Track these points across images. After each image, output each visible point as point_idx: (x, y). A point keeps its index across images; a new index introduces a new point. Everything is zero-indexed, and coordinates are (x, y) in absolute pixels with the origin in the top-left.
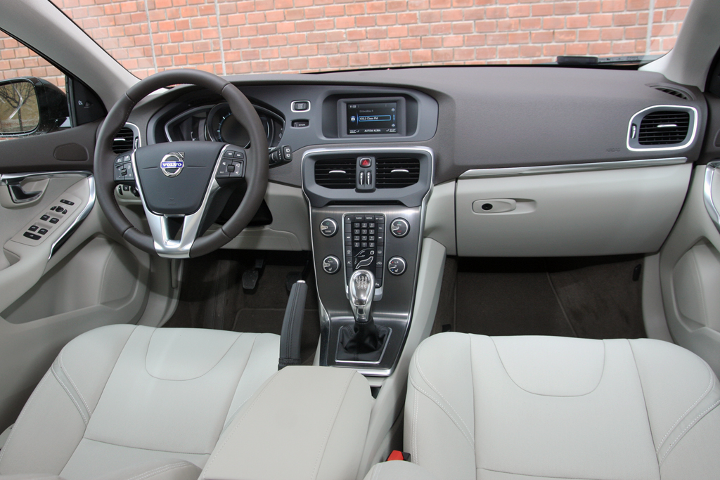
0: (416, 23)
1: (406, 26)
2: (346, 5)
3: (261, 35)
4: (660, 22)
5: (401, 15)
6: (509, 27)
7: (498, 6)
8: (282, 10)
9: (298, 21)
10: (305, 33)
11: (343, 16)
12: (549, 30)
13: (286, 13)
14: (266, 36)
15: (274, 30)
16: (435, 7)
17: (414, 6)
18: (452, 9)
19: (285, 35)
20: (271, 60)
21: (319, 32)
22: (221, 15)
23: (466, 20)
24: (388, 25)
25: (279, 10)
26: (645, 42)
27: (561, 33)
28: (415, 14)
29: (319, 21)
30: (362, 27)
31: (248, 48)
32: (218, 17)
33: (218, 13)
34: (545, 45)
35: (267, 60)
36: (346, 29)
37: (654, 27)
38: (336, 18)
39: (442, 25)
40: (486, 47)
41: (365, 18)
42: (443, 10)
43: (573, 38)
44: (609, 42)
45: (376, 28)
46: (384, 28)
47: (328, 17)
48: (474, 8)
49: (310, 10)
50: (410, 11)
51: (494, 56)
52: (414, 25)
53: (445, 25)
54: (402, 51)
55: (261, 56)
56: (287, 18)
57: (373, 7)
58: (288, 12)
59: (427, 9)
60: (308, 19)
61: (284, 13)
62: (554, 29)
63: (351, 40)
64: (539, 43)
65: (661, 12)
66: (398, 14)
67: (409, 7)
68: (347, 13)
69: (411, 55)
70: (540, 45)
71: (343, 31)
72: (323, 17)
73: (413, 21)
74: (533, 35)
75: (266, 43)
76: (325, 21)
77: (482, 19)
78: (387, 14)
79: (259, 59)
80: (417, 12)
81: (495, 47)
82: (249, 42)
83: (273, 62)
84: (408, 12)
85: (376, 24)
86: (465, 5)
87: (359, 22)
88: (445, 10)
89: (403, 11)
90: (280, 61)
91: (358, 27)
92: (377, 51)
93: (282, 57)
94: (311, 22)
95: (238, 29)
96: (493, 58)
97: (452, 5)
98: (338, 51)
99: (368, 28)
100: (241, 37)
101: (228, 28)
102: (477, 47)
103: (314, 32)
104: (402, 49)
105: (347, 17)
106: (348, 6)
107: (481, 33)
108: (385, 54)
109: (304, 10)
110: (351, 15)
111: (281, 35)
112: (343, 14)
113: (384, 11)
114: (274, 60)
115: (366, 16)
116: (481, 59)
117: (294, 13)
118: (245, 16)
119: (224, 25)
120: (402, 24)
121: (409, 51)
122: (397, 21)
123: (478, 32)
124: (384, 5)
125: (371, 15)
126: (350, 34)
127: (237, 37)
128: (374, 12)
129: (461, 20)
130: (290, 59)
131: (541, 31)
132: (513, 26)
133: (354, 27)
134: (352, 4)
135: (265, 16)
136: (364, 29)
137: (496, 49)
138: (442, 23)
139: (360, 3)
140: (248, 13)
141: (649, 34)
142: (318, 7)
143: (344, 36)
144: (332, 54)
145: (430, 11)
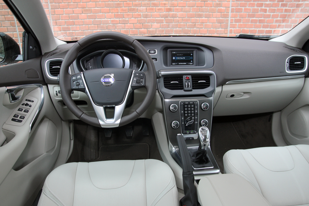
0: (141, 18)
1: (137, 19)
2: (111, 8)
3: (71, 20)
4: (233, 23)
5: (134, 14)
6: (178, 21)
7: (174, 13)
8: (81, 9)
9: (89, 14)
10: (92, 20)
11: (109, 13)
12: (193, 23)
13: (83, 10)
14: (74, 20)
15: (77, 18)
16: (149, 11)
17: (140, 11)
18: (156, 13)
19: (83, 20)
20: (76, 31)
21: (98, 20)
22: (51, 9)
23: (161, 18)
24: (129, 18)
25: (80, 9)
26: (228, 30)
27: (198, 25)
28: (141, 14)
29: (98, 15)
30: (117, 18)
31: (65, 25)
32: (50, 10)
33: (50, 8)
34: (192, 29)
35: (74, 31)
36: (110, 19)
37: (230, 24)
38: (106, 14)
39: (151, 19)
40: (169, 29)
41: (119, 14)
42: (152, 13)
43: (202, 27)
44: (215, 29)
45: (124, 19)
46: (127, 19)
47: (102, 13)
48: (164, 13)
49: (94, 9)
50: (138, 12)
51: (172, 33)
52: (140, 19)
53: (153, 19)
54: (134, 29)
55: (71, 29)
56: (83, 13)
57: (122, 10)
58: (84, 10)
59: (145, 12)
60: (93, 13)
61: (82, 10)
62: (195, 23)
63: (112, 24)
64: (189, 28)
65: (233, 19)
66: (133, 13)
67: (138, 11)
68: (111, 12)
69: (138, 31)
70: (190, 29)
71: (109, 19)
72: (100, 13)
73: (140, 17)
74: (187, 25)
75: (73, 23)
76: (101, 15)
77: (168, 18)
78: (128, 13)
79: (70, 31)
80: (141, 13)
81: (172, 29)
82: (65, 22)
83: (77, 32)
84: (137, 13)
85: (124, 17)
86: (161, 11)
87: (117, 16)
88: (153, 13)
89: (135, 12)
90: (80, 32)
91: (116, 18)
92: (124, 29)
93: (81, 30)
94: (95, 15)
95: (60, 16)
96: (172, 34)
97: (156, 11)
98: (107, 29)
99: (120, 19)
100: (62, 20)
101: (55, 15)
102: (166, 29)
103: (96, 20)
104: (135, 29)
105: (111, 14)
106: (111, 9)
107: (167, 23)
108: (127, 30)
109: (91, 9)
110: (112, 13)
111: (81, 20)
112: (109, 12)
113: (127, 12)
114: (77, 31)
115: (119, 13)
116: (167, 34)
117: (87, 10)
118: (63, 10)
119: (53, 14)
120: (135, 18)
121: (138, 29)
122: (133, 16)
123: (166, 23)
124: (127, 9)
125: (121, 13)
126: (112, 21)
127: (59, 20)
128: (123, 12)
129: (159, 18)
130: (85, 31)
131: (190, 23)
132: (180, 21)
133: (114, 18)
134: (113, 8)
135: (73, 11)
136: (119, 19)
137: (173, 30)
138: (151, 18)
139: (117, 8)
140: (65, 9)
141: (229, 27)
142: (98, 8)
143: (110, 22)
144: (104, 30)
145: (146, 13)
